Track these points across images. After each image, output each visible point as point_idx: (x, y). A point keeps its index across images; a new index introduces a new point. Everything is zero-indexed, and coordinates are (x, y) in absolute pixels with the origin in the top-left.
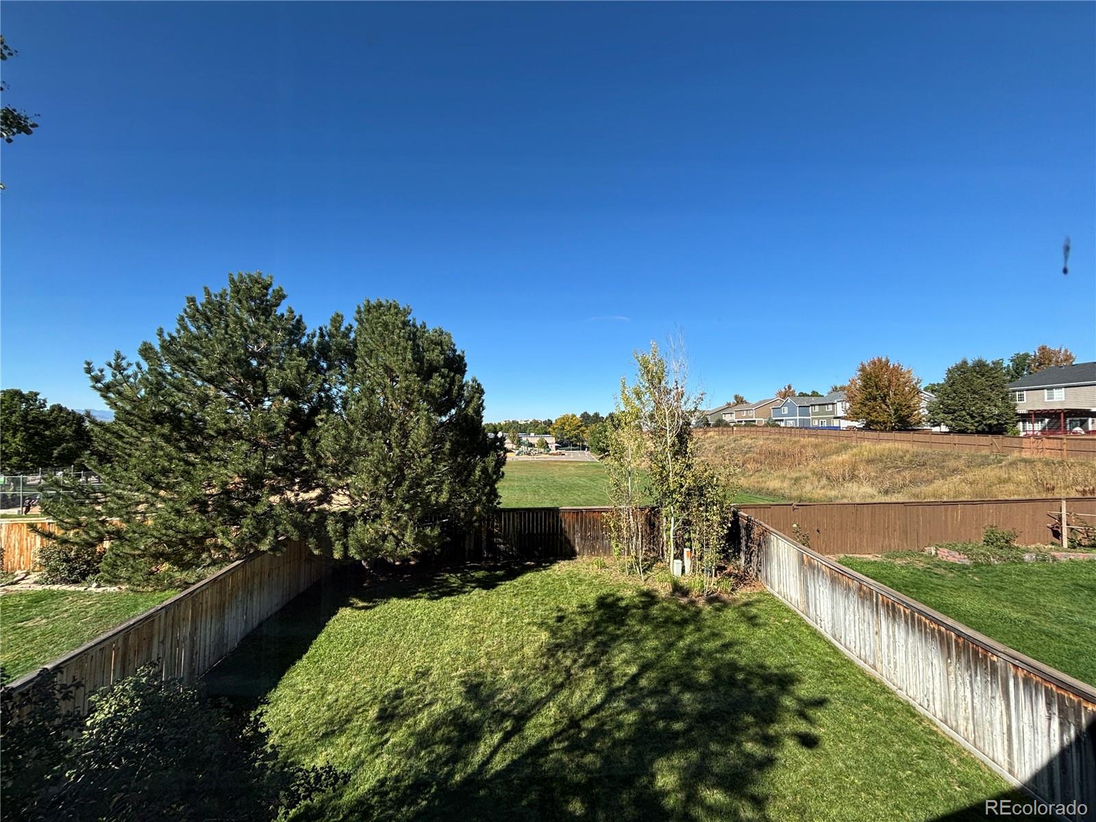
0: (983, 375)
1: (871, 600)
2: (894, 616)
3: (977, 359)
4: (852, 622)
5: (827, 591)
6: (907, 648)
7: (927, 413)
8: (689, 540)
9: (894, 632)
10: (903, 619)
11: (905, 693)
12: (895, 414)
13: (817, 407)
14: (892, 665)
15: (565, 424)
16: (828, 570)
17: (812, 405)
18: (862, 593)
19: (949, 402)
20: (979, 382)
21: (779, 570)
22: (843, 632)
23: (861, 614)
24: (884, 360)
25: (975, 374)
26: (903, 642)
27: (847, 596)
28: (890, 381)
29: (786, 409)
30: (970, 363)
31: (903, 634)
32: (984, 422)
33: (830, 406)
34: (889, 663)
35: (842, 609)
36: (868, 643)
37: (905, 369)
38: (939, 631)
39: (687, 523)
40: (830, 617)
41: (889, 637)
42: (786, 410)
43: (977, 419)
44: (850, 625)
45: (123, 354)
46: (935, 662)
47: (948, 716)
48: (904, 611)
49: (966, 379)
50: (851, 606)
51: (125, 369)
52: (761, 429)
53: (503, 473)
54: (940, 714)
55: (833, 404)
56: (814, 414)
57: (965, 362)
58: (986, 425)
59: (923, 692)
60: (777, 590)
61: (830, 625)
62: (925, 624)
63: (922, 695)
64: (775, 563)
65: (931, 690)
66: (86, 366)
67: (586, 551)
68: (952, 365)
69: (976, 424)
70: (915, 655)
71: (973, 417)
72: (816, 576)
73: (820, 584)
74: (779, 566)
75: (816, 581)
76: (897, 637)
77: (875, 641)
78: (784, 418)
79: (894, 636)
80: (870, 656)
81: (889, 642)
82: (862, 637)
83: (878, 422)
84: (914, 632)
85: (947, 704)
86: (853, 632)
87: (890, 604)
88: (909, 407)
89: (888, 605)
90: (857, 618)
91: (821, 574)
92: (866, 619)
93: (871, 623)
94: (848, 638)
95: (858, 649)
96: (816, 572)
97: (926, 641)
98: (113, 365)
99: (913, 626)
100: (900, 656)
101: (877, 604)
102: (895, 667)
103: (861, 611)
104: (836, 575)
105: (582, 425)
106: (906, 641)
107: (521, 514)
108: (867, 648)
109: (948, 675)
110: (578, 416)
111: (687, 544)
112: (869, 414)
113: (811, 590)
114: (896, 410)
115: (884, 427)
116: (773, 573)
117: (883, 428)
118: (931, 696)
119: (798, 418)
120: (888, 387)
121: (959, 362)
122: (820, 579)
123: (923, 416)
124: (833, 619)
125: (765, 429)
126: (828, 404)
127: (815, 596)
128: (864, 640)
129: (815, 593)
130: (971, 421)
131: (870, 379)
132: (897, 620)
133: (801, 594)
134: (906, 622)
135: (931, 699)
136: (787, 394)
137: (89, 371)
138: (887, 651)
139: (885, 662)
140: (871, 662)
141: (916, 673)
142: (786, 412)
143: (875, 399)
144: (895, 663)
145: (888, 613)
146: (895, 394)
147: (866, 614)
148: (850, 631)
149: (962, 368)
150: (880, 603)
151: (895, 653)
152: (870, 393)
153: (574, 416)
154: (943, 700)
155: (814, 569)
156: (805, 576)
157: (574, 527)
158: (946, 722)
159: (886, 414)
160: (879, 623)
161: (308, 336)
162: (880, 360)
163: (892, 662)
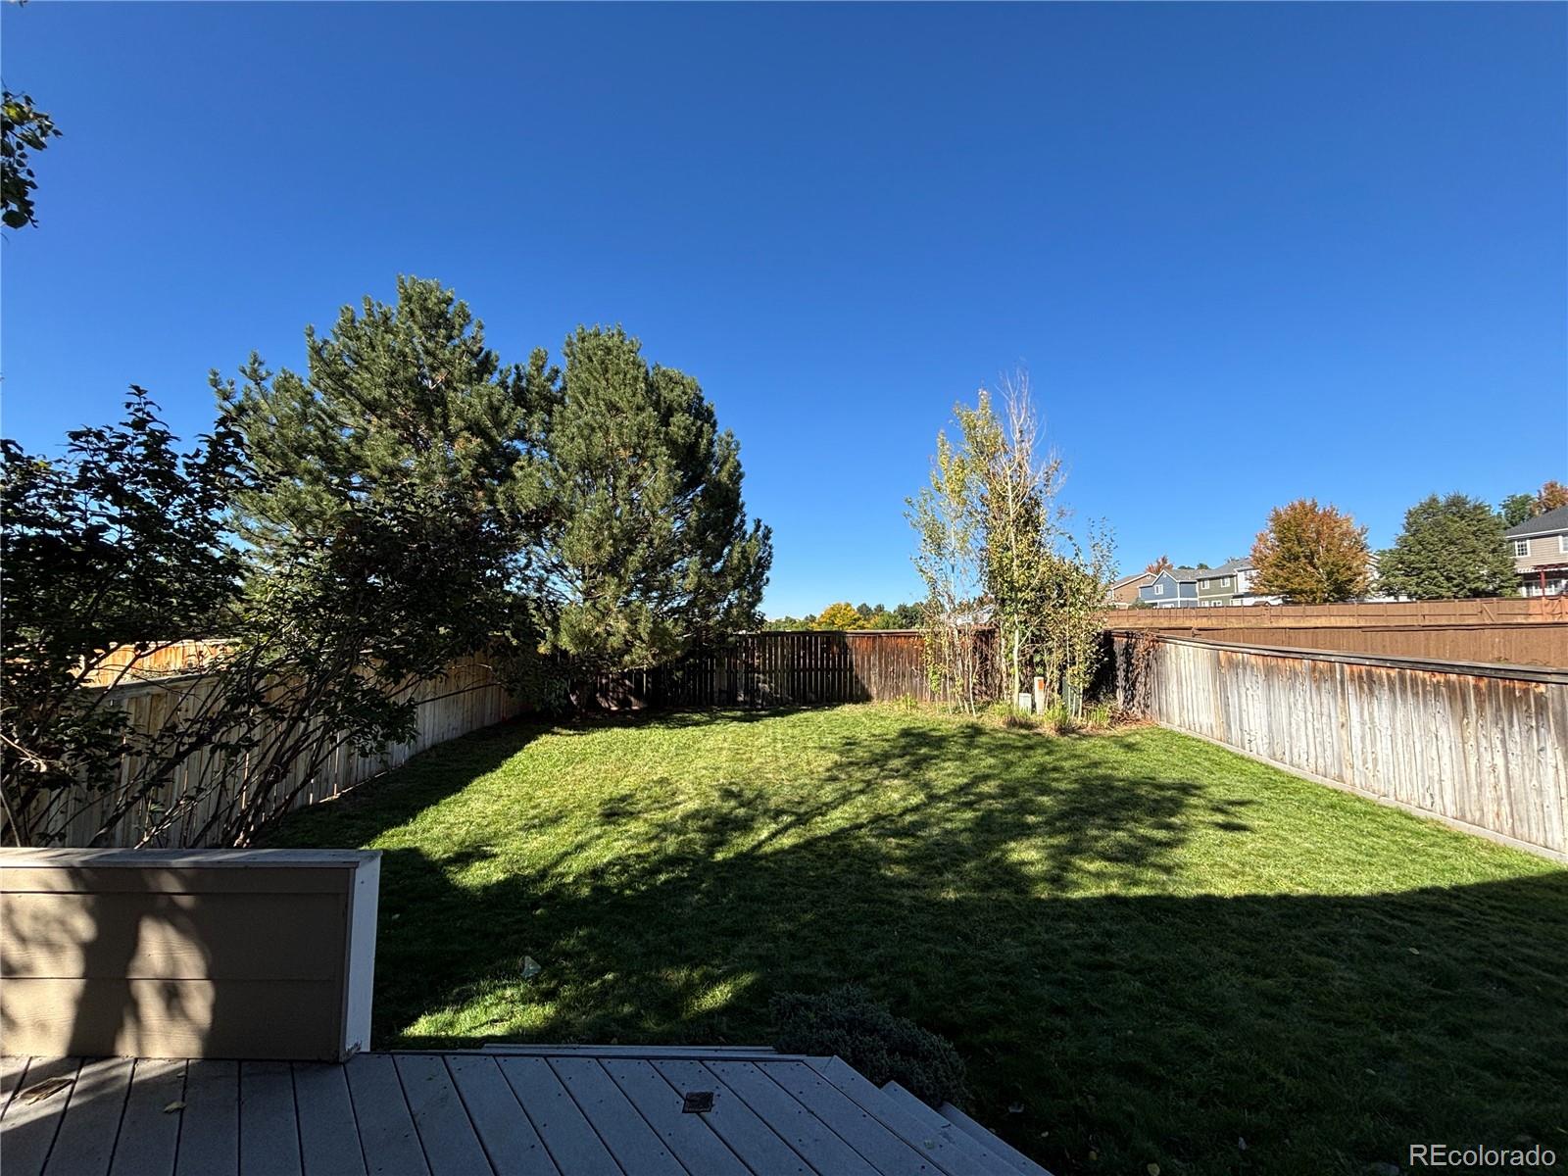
0: (1462, 518)
1: (1333, 678)
2: (1371, 690)
3: (1452, 494)
4: (1302, 724)
5: (1259, 692)
6: (1394, 729)
7: (1377, 575)
8: (1042, 663)
9: (1371, 714)
10: (1386, 688)
11: (1393, 799)
12: (1328, 580)
13: (1207, 583)
14: (1370, 765)
15: (835, 616)
16: (1260, 660)
17: (1199, 580)
18: (1317, 675)
19: (1413, 558)
20: (1456, 527)
21: (1180, 691)
22: (1287, 745)
23: (1317, 707)
24: (1308, 503)
25: (1450, 516)
26: (1386, 723)
27: (1293, 687)
28: (1319, 533)
29: (1161, 587)
30: (1442, 500)
31: (1386, 709)
32: (1468, 586)
33: (1227, 580)
34: (1365, 762)
35: (1284, 710)
36: (1327, 746)
37: (1342, 516)
38: (1447, 682)
39: (1037, 639)
40: (1265, 729)
41: (1363, 724)
42: (1160, 589)
43: (1455, 582)
44: (1298, 730)
45: (261, 358)
46: (1443, 732)
47: (1467, 808)
48: (1388, 675)
49: (1437, 524)
50: (1301, 701)
51: (262, 379)
52: (1124, 613)
53: (768, 580)
54: (1454, 808)
55: (1231, 576)
56: (1202, 593)
57: (1434, 500)
58: (1470, 590)
59: (1423, 786)
60: (1177, 722)
61: (1266, 740)
62: (1424, 681)
63: (1421, 791)
64: (1173, 686)
65: (1436, 778)
66: (212, 377)
67: (887, 694)
68: (1414, 505)
69: (1455, 589)
70: (1407, 734)
71: (1449, 579)
72: (1241, 676)
73: (1248, 685)
74: (1180, 683)
75: (1241, 684)
76: (1376, 720)
77: (1340, 739)
78: (1158, 601)
79: (1372, 721)
80: (1333, 765)
81: (1363, 731)
82: (1318, 740)
83: (1302, 592)
84: (1404, 701)
85: (1463, 790)
86: (1304, 738)
87: (1364, 675)
88: (1350, 569)
89: (1360, 677)
90: (1309, 715)
91: (1248, 671)
92: (1325, 711)
93: (1333, 714)
94: (1295, 750)
95: (1312, 760)
96: (1240, 671)
97: (1425, 705)
98: (248, 370)
99: (1404, 691)
100: (1383, 748)
101: (1342, 682)
102: (1375, 766)
103: (1316, 701)
104: (1274, 662)
105: (859, 619)
106: (1392, 720)
107: (793, 639)
108: (1329, 753)
109: (1464, 743)
110: (855, 607)
111: (1039, 670)
112: (1287, 580)
113: (1233, 700)
114: (1330, 574)
115: (1312, 598)
116: (1169, 700)
117: (1310, 599)
118: (1437, 786)
119: (1179, 599)
120: (1317, 541)
121: (1425, 499)
122: (1247, 678)
123: (1372, 582)
124: (1270, 730)
125: (1131, 613)
126: (1223, 578)
127: (1240, 707)
128: (1322, 743)
129: (1240, 703)
130: (1446, 584)
131: (1289, 529)
132: (1377, 693)
133: (1216, 714)
134: (1392, 690)
135: (1437, 792)
136: (1163, 565)
137: (215, 383)
138: (1360, 746)
139: (1358, 763)
140: (1334, 771)
141: (1410, 762)
142: (1161, 592)
143: (1297, 558)
144: (1375, 760)
145: (1361, 688)
146: (1328, 551)
147: (1325, 701)
148: (1299, 740)
149: (1430, 508)
150: (1347, 676)
151: (1373, 743)
152: (1289, 550)
153: (848, 605)
154: (1457, 787)
155: (1237, 666)
156: (1223, 684)
157: (869, 660)
158: (1463, 818)
159: (1315, 578)
160: (1346, 711)
161: (501, 372)
162: (1303, 505)
163: (1370, 760)
